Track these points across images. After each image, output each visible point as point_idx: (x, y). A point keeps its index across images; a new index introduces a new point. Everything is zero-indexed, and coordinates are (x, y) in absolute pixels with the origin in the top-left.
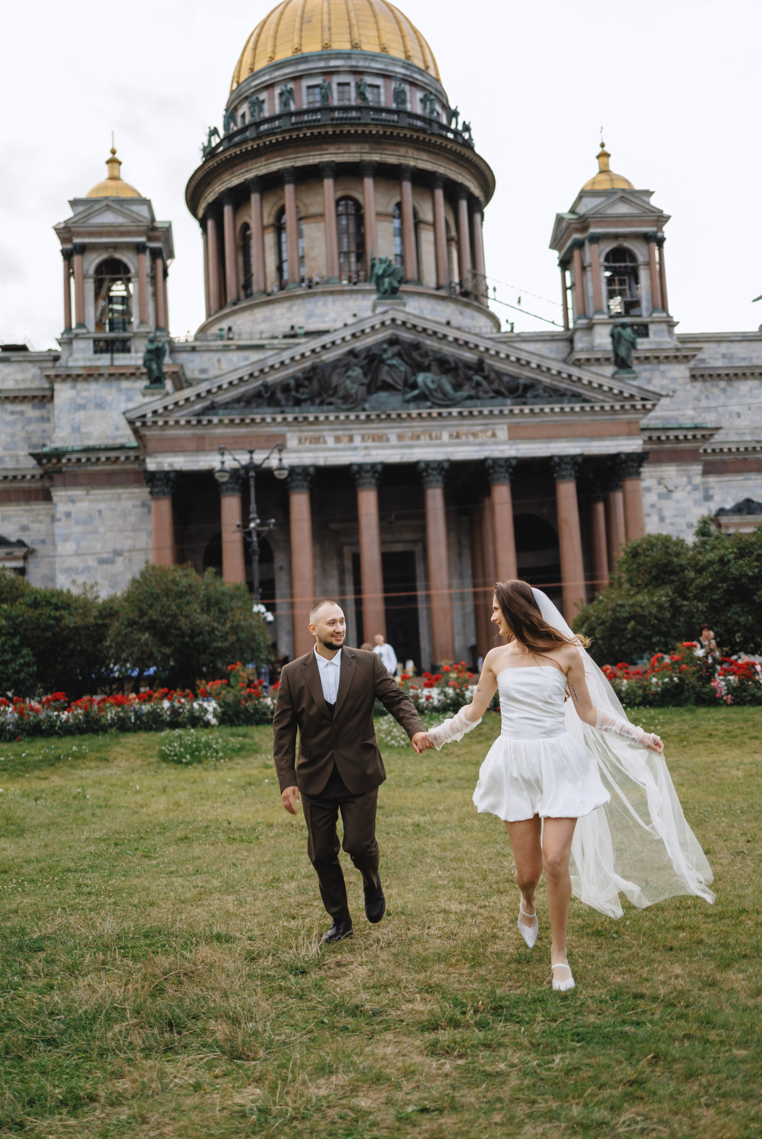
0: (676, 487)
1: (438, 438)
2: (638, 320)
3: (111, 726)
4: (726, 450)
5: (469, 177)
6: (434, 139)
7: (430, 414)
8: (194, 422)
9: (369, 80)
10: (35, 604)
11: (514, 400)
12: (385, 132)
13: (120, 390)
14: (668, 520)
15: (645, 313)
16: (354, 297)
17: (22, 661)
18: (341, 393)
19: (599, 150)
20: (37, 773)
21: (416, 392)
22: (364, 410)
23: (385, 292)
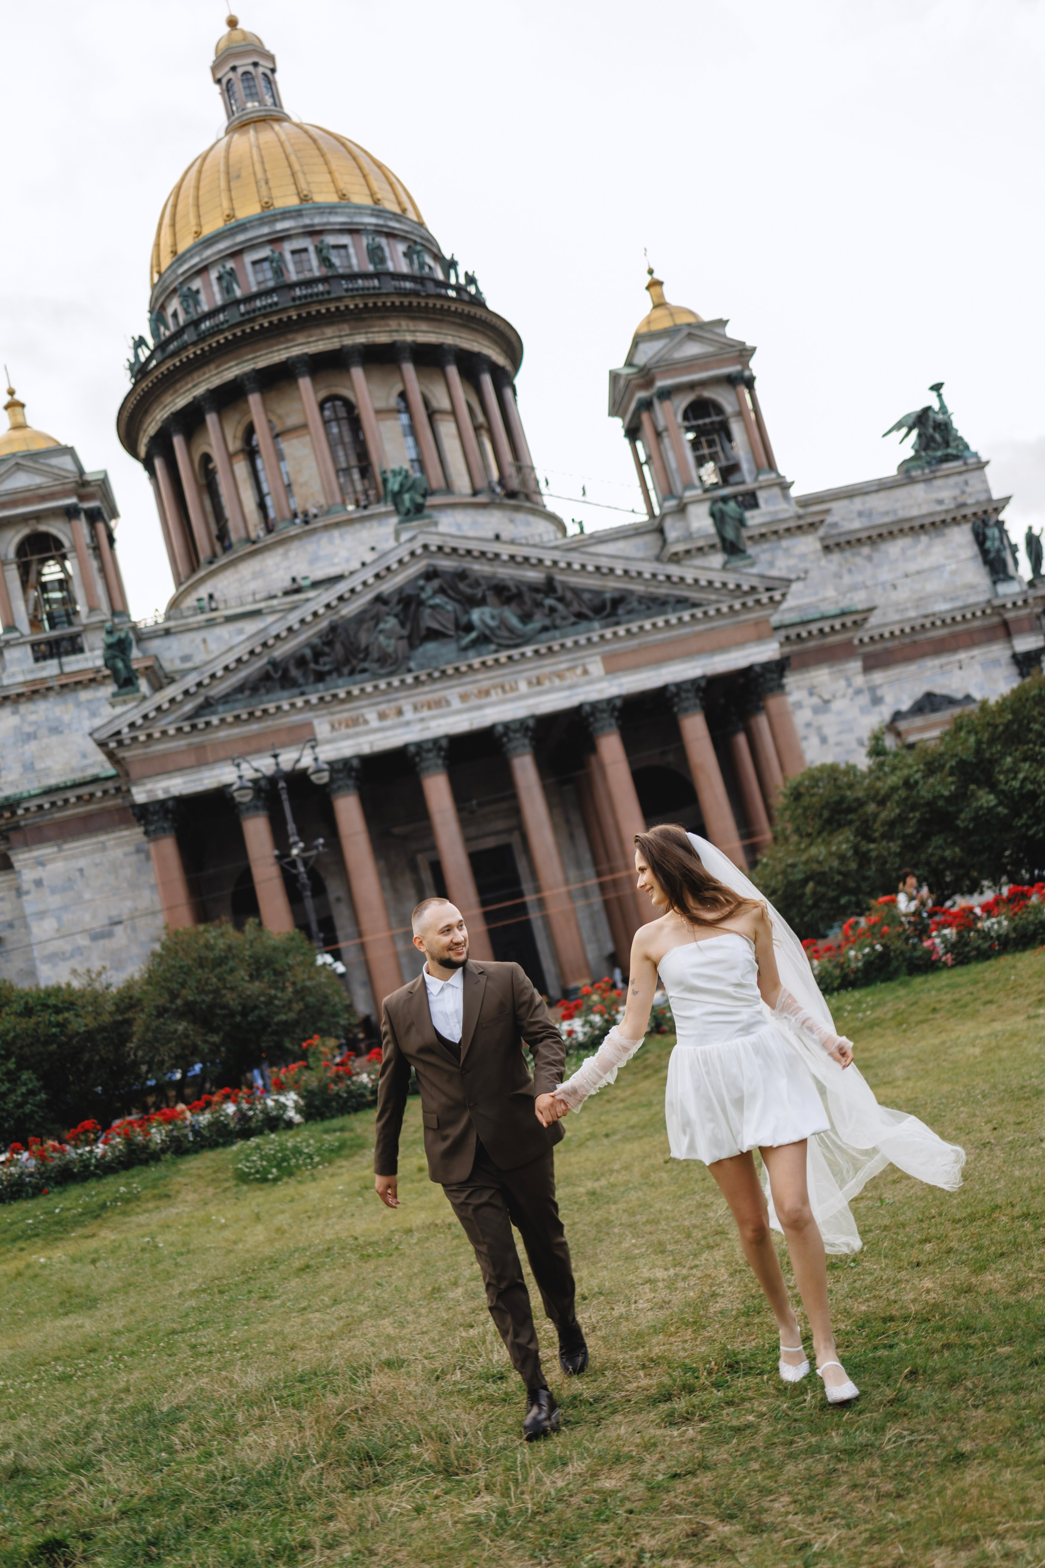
0: (834, 697)
1: (514, 689)
2: (741, 488)
3: (163, 1151)
4: (887, 635)
5: (486, 343)
6: (431, 303)
7: (497, 661)
8: (187, 729)
9: (331, 240)
10: (28, 1011)
11: (603, 622)
12: (366, 305)
13: (78, 705)
14: (832, 740)
15: (748, 478)
16: (368, 524)
17: (24, 1089)
18: (375, 654)
19: (648, 279)
20: (80, 1231)
21: (473, 635)
22: (410, 671)
23: (408, 512)
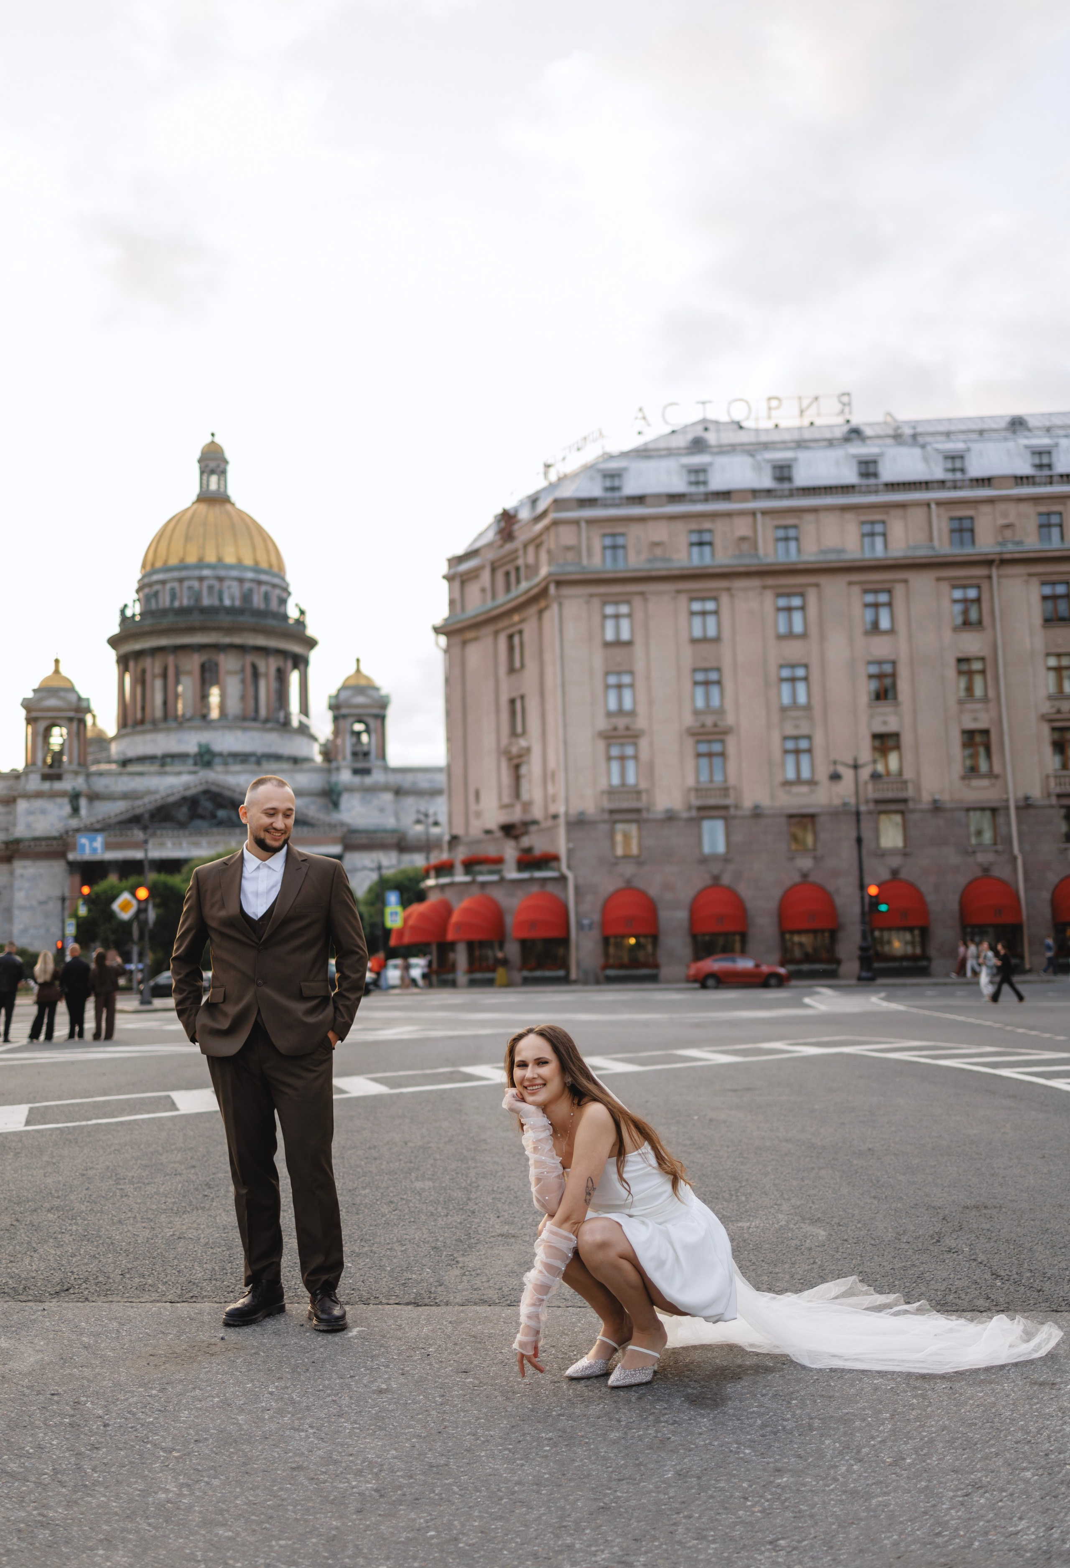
5: (294, 644)
13: (54, 804)
18: (176, 820)
19: (357, 657)
22: (188, 829)
23: (204, 764)
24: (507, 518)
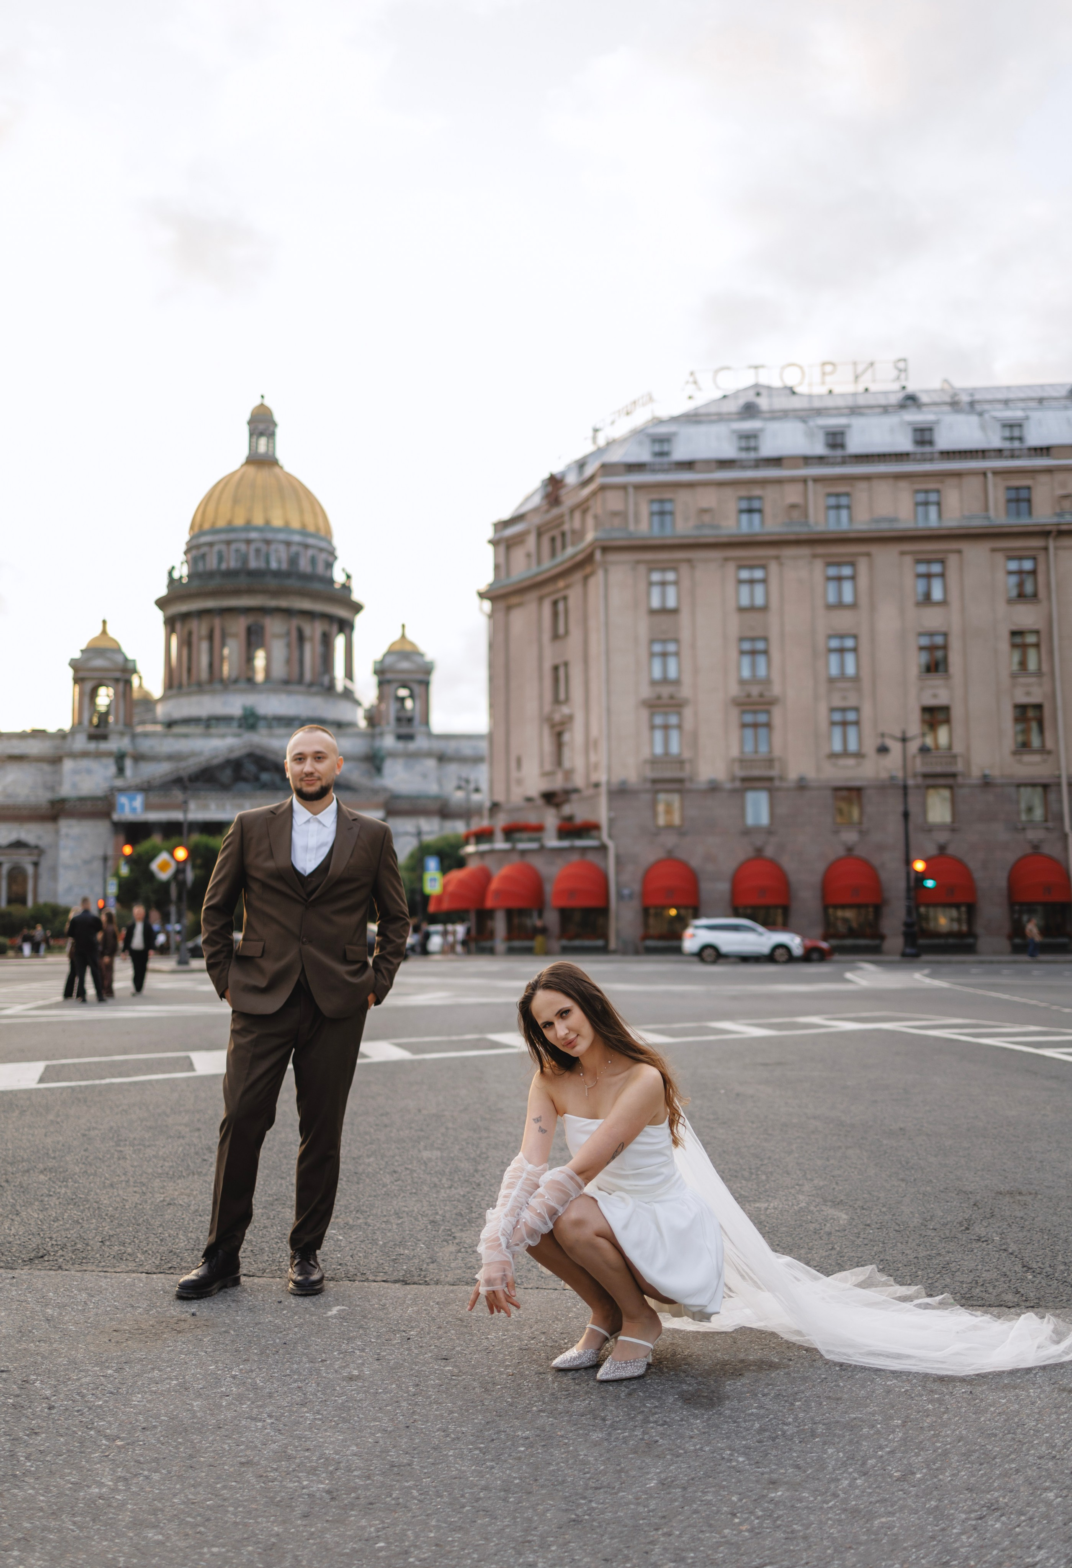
5: (339, 608)
13: (99, 764)
18: (220, 782)
19: (403, 623)
22: (232, 791)
23: (248, 726)
24: (554, 483)
